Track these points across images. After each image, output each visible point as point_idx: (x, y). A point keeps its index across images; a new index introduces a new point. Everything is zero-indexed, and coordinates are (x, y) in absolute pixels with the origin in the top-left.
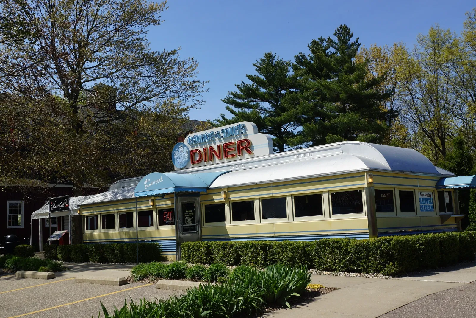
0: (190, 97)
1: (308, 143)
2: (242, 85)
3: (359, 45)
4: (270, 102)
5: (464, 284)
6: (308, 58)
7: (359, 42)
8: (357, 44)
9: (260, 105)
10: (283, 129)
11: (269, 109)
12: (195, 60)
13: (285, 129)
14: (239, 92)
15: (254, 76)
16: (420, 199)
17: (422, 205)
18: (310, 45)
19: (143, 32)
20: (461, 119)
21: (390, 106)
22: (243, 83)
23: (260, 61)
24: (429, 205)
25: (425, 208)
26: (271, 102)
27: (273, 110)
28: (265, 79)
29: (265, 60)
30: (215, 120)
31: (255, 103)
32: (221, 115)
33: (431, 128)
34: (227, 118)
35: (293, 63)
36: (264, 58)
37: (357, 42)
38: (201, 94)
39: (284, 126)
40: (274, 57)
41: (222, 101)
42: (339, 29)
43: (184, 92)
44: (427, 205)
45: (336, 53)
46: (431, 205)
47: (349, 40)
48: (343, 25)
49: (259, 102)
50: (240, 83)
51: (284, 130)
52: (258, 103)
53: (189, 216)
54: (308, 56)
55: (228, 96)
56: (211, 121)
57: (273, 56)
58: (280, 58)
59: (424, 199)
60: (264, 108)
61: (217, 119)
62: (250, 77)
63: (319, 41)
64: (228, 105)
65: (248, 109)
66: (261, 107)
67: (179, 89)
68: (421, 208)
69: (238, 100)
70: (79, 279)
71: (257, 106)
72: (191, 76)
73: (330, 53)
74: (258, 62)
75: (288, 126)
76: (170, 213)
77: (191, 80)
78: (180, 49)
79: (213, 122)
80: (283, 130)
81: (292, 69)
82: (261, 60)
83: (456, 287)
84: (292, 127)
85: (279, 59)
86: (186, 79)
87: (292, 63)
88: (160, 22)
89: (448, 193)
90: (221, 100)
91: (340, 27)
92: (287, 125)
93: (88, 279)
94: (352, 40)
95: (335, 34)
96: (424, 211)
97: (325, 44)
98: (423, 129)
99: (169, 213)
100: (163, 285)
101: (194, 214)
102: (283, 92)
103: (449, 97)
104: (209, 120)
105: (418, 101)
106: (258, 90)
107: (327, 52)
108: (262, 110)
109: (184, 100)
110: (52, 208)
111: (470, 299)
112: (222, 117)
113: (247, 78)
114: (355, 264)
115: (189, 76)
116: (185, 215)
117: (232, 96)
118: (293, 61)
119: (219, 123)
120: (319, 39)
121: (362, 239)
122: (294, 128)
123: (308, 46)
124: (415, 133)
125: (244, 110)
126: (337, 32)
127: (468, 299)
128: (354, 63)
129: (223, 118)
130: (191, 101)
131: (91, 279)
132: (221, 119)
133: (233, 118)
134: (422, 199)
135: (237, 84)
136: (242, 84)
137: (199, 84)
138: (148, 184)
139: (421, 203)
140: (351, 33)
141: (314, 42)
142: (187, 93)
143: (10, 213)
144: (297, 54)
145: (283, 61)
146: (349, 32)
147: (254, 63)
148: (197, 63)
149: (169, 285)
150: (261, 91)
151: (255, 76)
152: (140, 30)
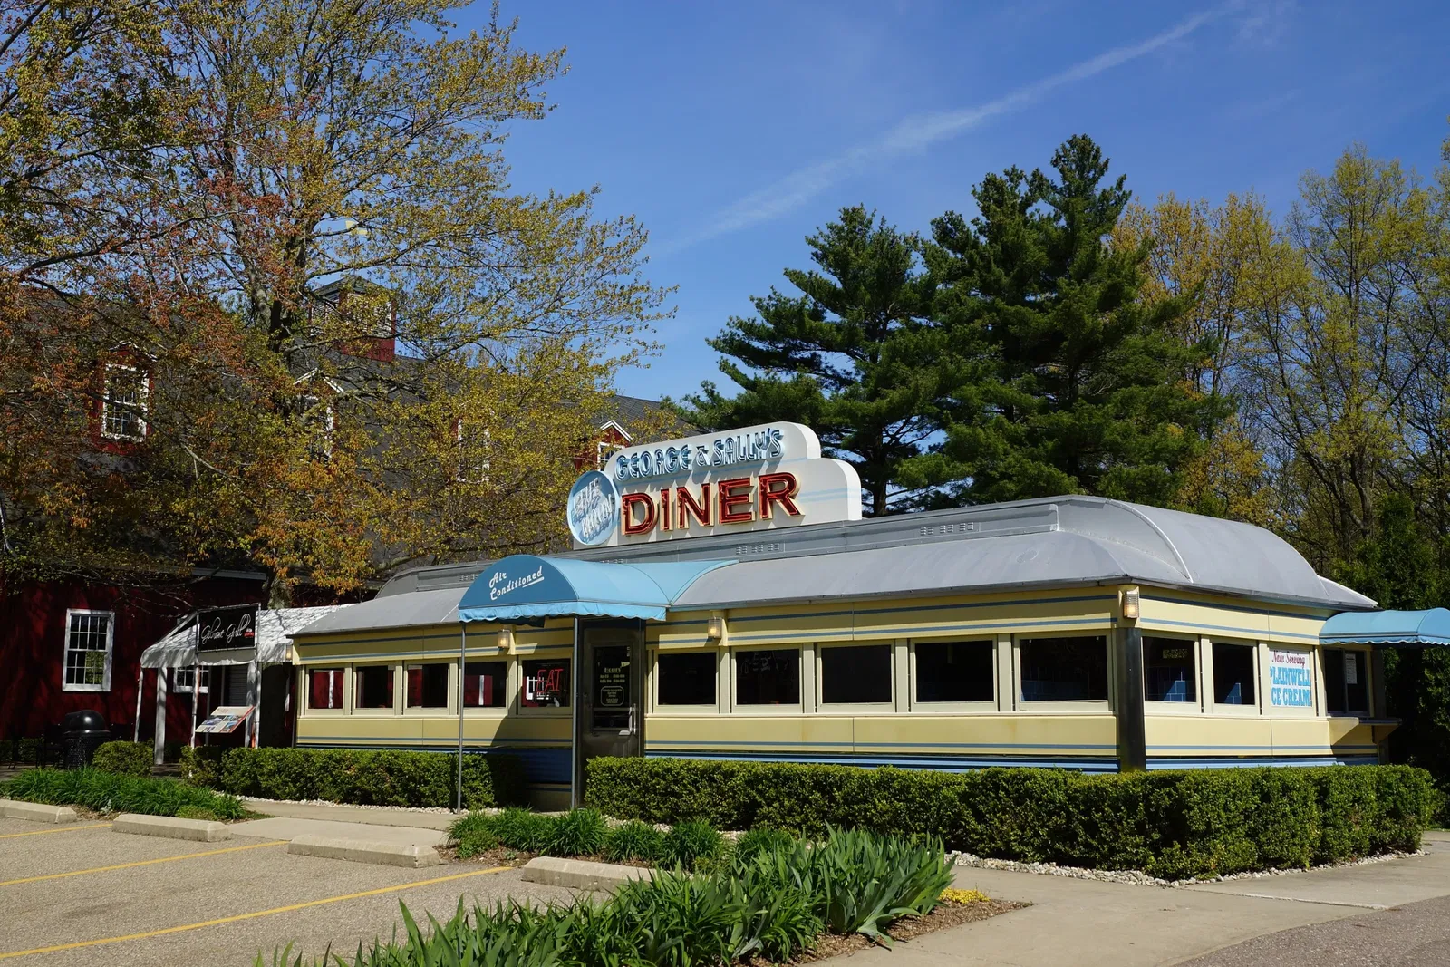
0: (619, 331)
1: (960, 482)
2: (770, 298)
3: (1126, 196)
4: (853, 355)
5: (1371, 911)
6: (973, 228)
7: (1126, 187)
8: (1121, 193)
9: (823, 359)
10: (888, 435)
11: (849, 374)
12: (637, 223)
13: (893, 437)
14: (760, 319)
15: (808, 275)
16: (1272, 670)
17: (1276, 686)
18: (980, 189)
19: (493, 137)
20: (1425, 431)
21: (1211, 381)
22: (775, 293)
23: (827, 232)
24: (1298, 687)
25: (1287, 696)
26: (856, 354)
27: (859, 378)
28: (839, 286)
29: (842, 229)
30: (686, 399)
31: (806, 354)
32: (705, 384)
33: (1331, 454)
34: (722, 395)
35: (926, 239)
36: (841, 223)
37: (1120, 185)
38: (652, 324)
39: (892, 429)
40: (870, 222)
41: (709, 343)
42: (1068, 146)
43: (602, 317)
44: (1292, 687)
45: (1057, 218)
46: (1302, 688)
47: (1095, 180)
48: (1079, 136)
49: (819, 352)
50: (764, 294)
51: (889, 439)
52: (814, 355)
53: (612, 684)
54: (972, 222)
55: (727, 330)
56: (672, 401)
57: (868, 217)
58: (889, 225)
59: (1284, 669)
60: (834, 371)
61: (693, 396)
62: (797, 278)
63: (1005, 178)
64: (726, 356)
65: (784, 372)
66: (823, 366)
67: (588, 305)
68: (1275, 696)
69: (756, 344)
70: (300, 846)
71: (812, 364)
72: (624, 270)
73: (1036, 218)
74: (821, 233)
75: (901, 428)
76: (556, 673)
77: (625, 280)
78: (595, 191)
79: (678, 404)
80: (886, 440)
81: (921, 259)
82: (830, 227)
83: (1349, 918)
84: (915, 432)
85: (884, 228)
86: (610, 278)
87: (922, 240)
88: (545, 111)
89: (1354, 656)
90: (707, 340)
91: (1070, 143)
92: (900, 424)
93: (329, 845)
94: (1105, 183)
95: (1055, 163)
96: (1282, 702)
97: (1023, 189)
98: (1308, 455)
99: (552, 672)
100: (542, 871)
101: (627, 678)
102: (893, 325)
103: (1390, 363)
104: (668, 399)
105: (1298, 372)
106: (816, 315)
107: (1029, 211)
108: (826, 375)
109: (602, 340)
110: (204, 638)
111: (1380, 948)
112: (706, 390)
113: (787, 279)
114: (1078, 843)
115: (618, 269)
116: (602, 681)
117: (741, 333)
118: (928, 234)
119: (697, 410)
120: (1007, 173)
121: (1100, 773)
122: (919, 434)
123: (974, 193)
124: (1285, 465)
125: (772, 373)
126: (1061, 157)
127: (1376, 949)
128: (1106, 250)
129: (711, 394)
130: (622, 344)
131: (337, 847)
132: (704, 398)
133: (740, 397)
134: (1279, 669)
135: (755, 297)
136: (773, 296)
137: (646, 295)
138: (499, 586)
139: (1276, 682)
140: (1102, 161)
141: (990, 182)
142: (612, 322)
143: (73, 644)
144: (939, 214)
145: (898, 234)
146: (1097, 156)
147: (811, 237)
148: (643, 232)
149: (560, 874)
150: (827, 320)
151: (811, 274)
152: (485, 131)
